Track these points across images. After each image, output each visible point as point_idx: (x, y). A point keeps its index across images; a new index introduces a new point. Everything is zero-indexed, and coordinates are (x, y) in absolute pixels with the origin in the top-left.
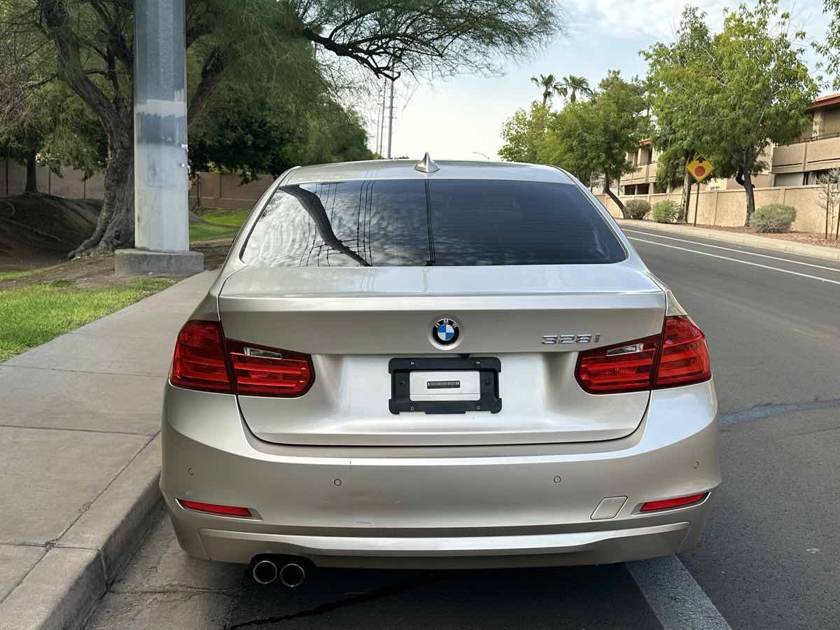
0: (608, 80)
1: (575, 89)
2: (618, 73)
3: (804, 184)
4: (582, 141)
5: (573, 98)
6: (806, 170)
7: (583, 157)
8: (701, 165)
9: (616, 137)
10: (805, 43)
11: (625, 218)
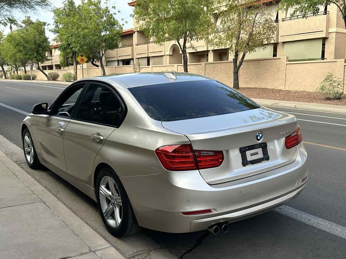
0: (25, 20)
1: (11, 23)
2: (30, 17)
3: (118, 65)
4: (24, 47)
5: (11, 28)
6: (118, 59)
7: (26, 54)
8: (82, 58)
9: (39, 46)
10: (116, 11)
11: (48, 80)
